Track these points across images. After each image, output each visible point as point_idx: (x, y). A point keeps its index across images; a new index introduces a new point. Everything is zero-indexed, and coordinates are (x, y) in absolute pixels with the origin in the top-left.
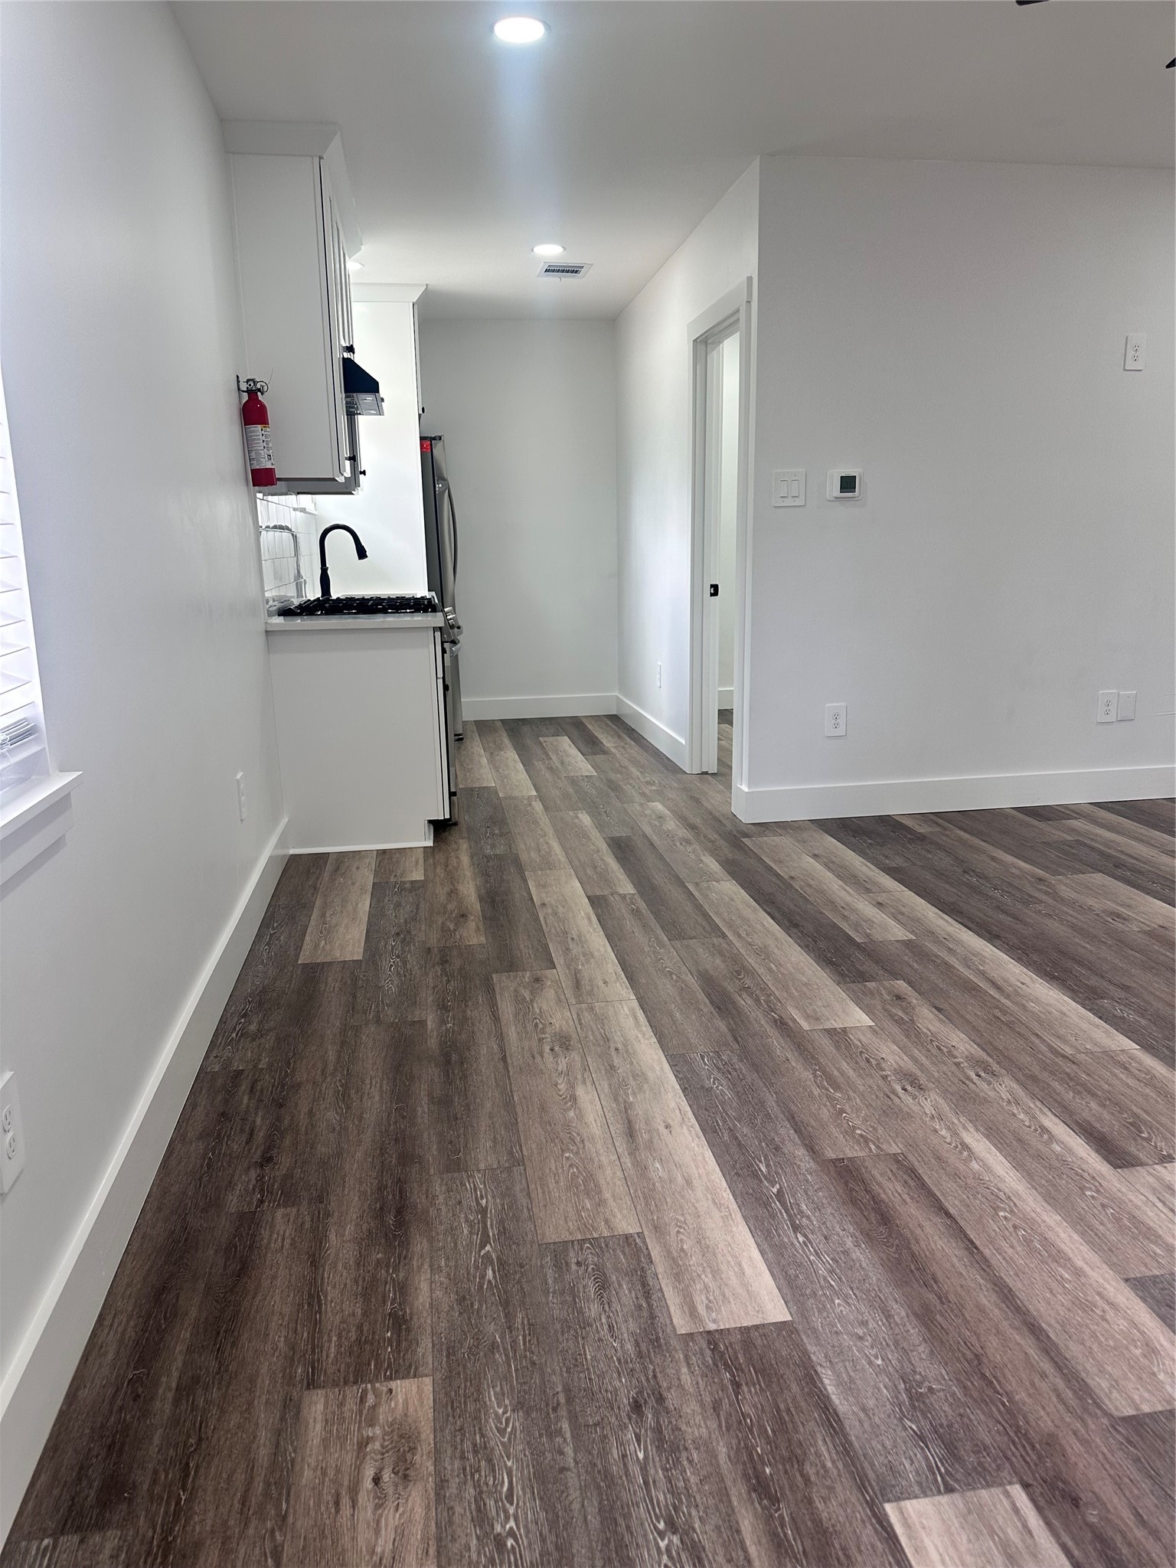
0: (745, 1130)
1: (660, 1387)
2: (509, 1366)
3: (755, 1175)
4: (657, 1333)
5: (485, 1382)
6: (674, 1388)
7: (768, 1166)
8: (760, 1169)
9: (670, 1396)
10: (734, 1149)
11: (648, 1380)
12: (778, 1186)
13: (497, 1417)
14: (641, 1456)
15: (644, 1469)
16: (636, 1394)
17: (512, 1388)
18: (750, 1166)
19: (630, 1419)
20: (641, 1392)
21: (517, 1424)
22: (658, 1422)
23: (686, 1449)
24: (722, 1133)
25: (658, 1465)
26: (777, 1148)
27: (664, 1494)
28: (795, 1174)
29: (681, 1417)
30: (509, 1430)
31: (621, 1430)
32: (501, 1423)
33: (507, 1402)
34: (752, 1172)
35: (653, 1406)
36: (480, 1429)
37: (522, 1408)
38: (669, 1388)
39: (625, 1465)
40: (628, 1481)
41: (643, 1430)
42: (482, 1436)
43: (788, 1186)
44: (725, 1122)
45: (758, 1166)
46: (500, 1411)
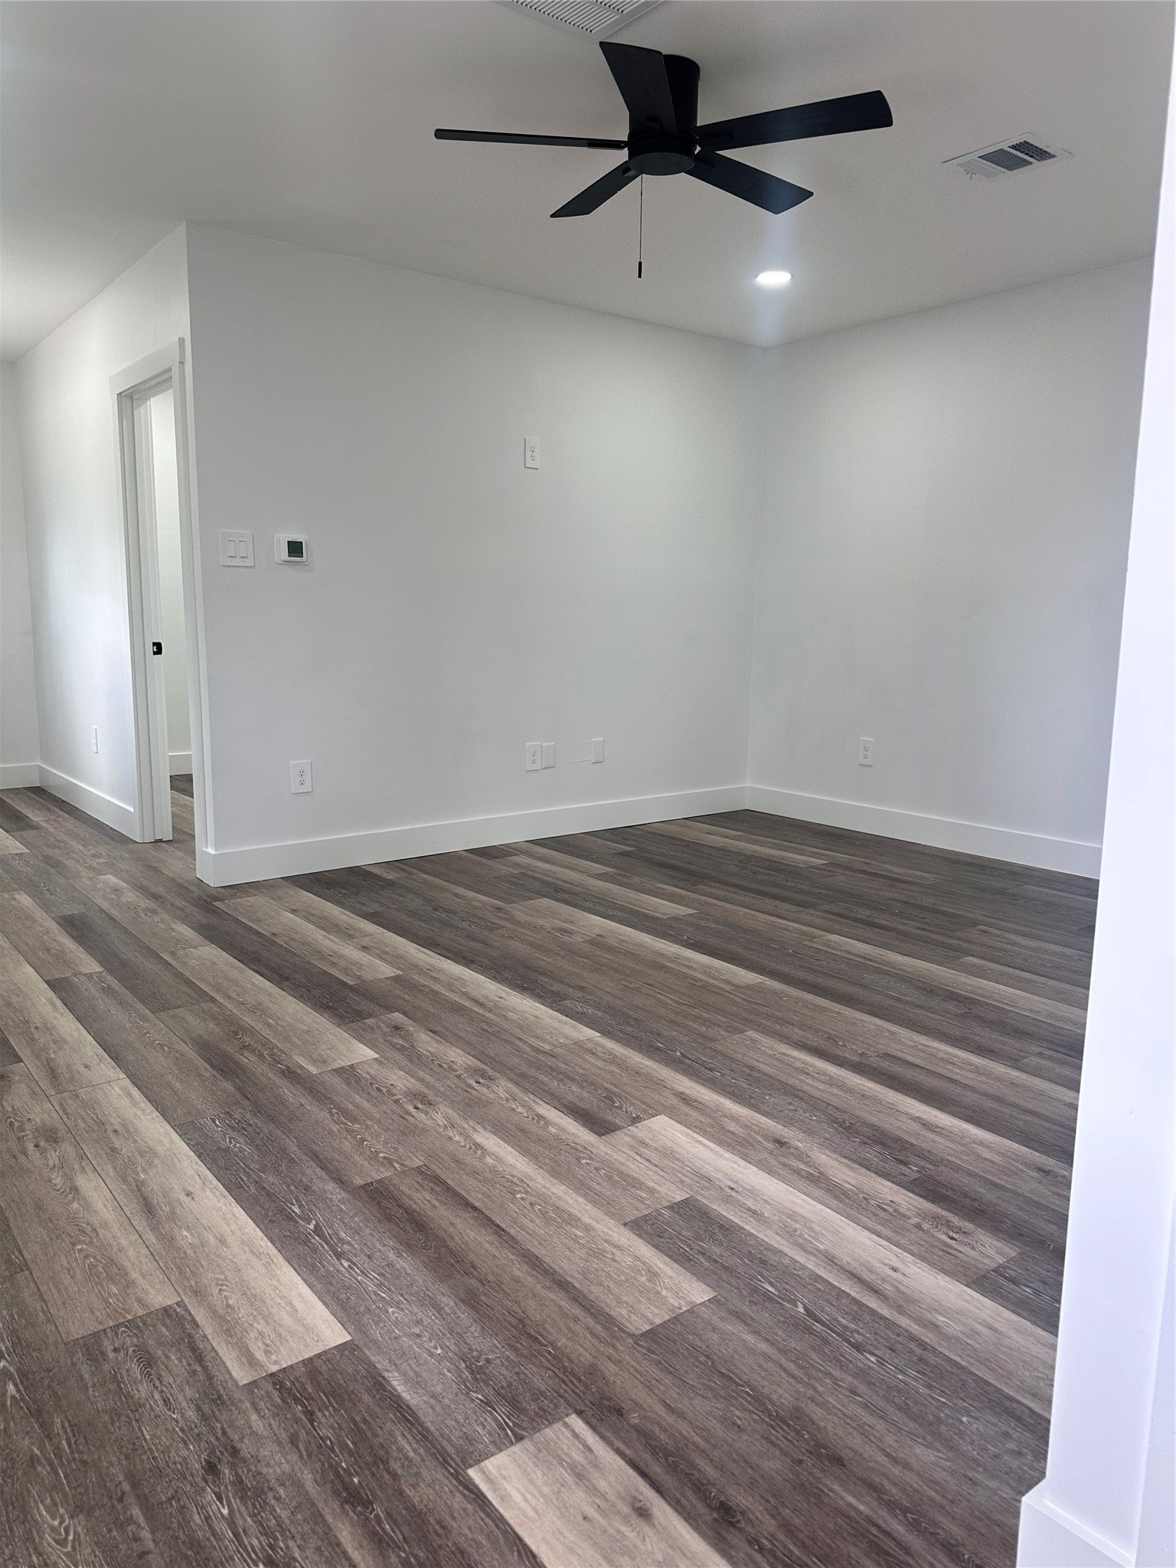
0: (271, 1179)
1: (232, 1441)
2: (57, 1474)
3: (290, 1218)
4: (218, 1392)
5: (31, 1500)
6: (247, 1437)
7: (300, 1206)
8: (293, 1211)
9: (244, 1446)
10: (263, 1199)
11: (217, 1439)
12: (314, 1222)
13: (53, 1529)
14: (225, 1511)
15: (231, 1522)
16: (208, 1456)
17: (65, 1495)
18: (282, 1211)
19: (206, 1482)
20: (213, 1452)
21: (79, 1529)
22: (237, 1474)
23: (271, 1489)
24: (248, 1187)
25: (245, 1513)
26: (307, 1188)
27: (257, 1538)
28: (329, 1207)
29: (259, 1461)
30: (71, 1538)
31: (199, 1495)
32: (60, 1534)
33: (62, 1511)
34: (287, 1216)
35: (228, 1461)
36: (35, 1549)
37: (81, 1511)
38: (241, 1440)
39: (210, 1526)
40: (216, 1539)
41: (222, 1488)
42: (39, 1554)
43: (324, 1220)
44: (248, 1176)
45: (291, 1208)
46: (56, 1523)
